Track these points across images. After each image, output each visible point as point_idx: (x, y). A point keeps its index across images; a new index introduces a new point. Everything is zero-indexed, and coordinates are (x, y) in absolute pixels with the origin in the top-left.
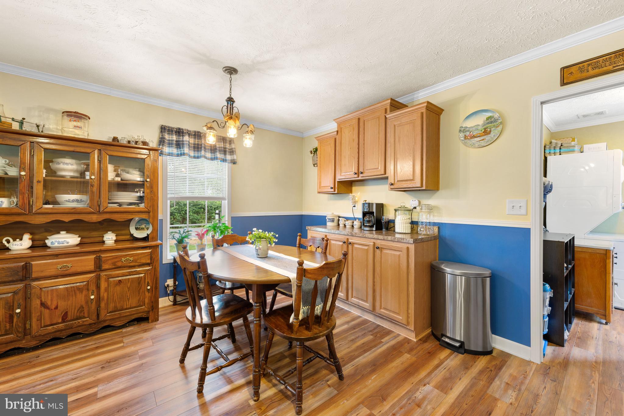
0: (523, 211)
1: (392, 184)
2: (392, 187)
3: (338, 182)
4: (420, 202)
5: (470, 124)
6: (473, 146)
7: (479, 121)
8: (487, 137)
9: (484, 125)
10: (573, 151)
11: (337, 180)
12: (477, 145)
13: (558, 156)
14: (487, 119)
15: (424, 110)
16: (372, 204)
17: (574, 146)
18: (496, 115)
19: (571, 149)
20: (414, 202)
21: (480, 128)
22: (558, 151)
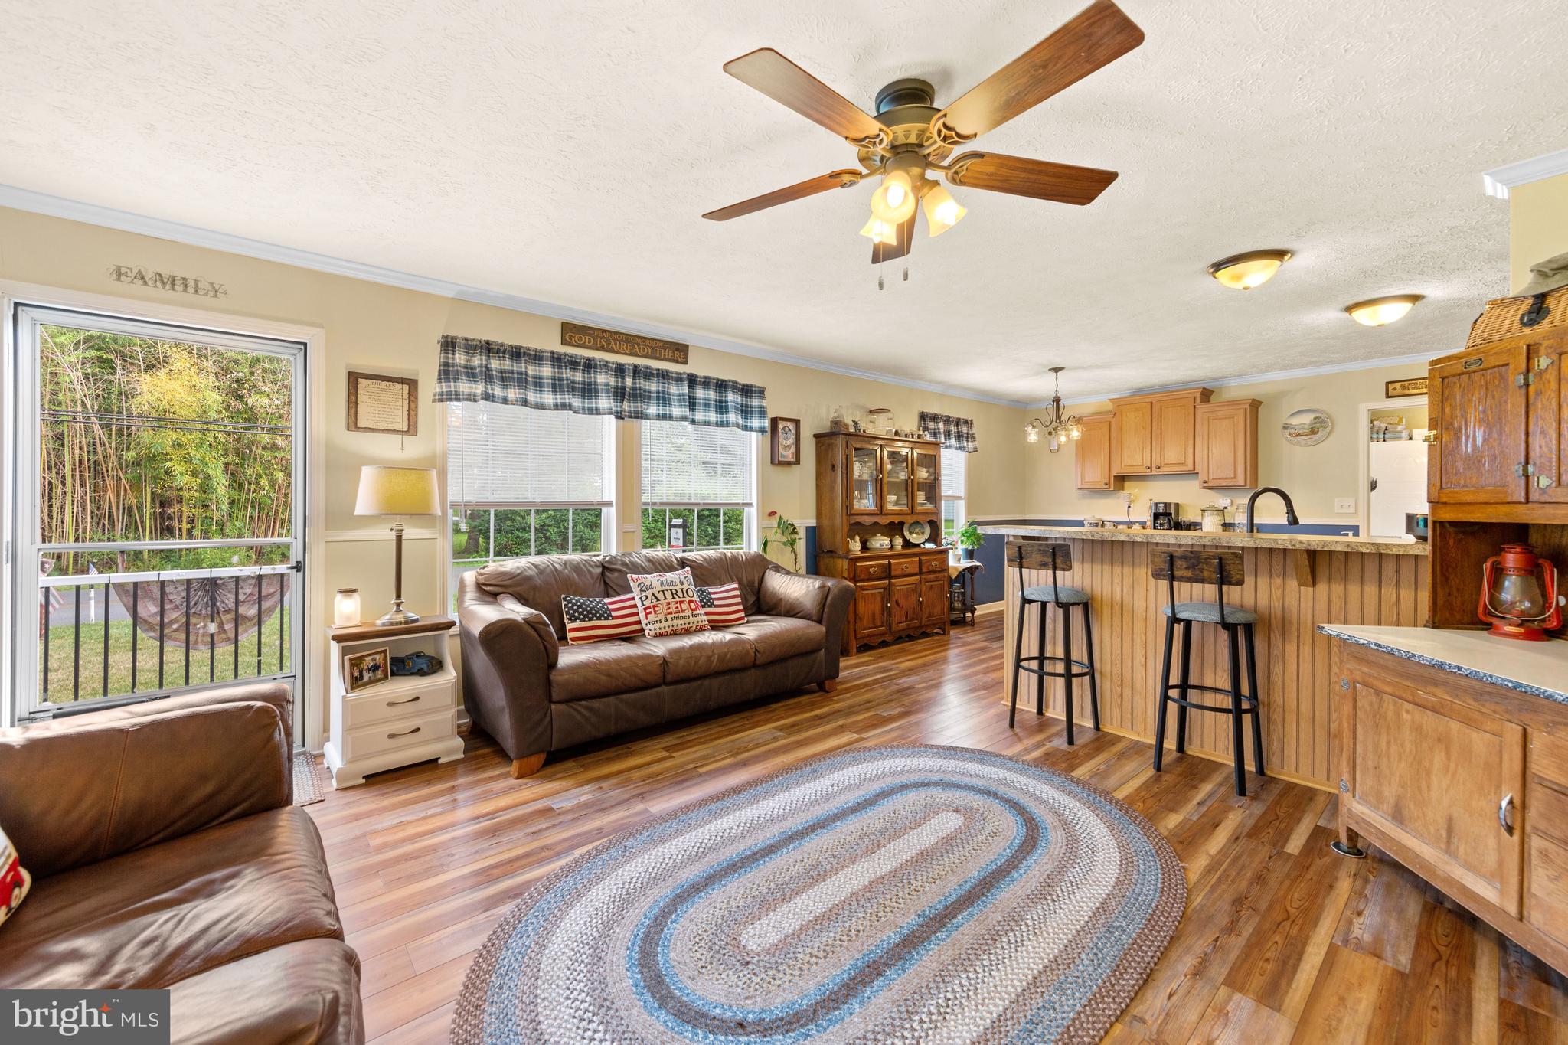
0: (1352, 510)
1: (1206, 482)
2: (1205, 485)
3: (1115, 477)
4: (1232, 502)
5: (1296, 421)
6: (1299, 444)
7: (1306, 419)
8: (1315, 437)
9: (1311, 424)
10: (1400, 438)
11: (1114, 473)
12: (1303, 444)
13: (1381, 443)
14: (1315, 418)
15: (1248, 406)
16: (1170, 504)
17: (1401, 432)
18: (1324, 416)
19: (1398, 434)
20: (1224, 501)
21: (1306, 426)
22: (1382, 436)
